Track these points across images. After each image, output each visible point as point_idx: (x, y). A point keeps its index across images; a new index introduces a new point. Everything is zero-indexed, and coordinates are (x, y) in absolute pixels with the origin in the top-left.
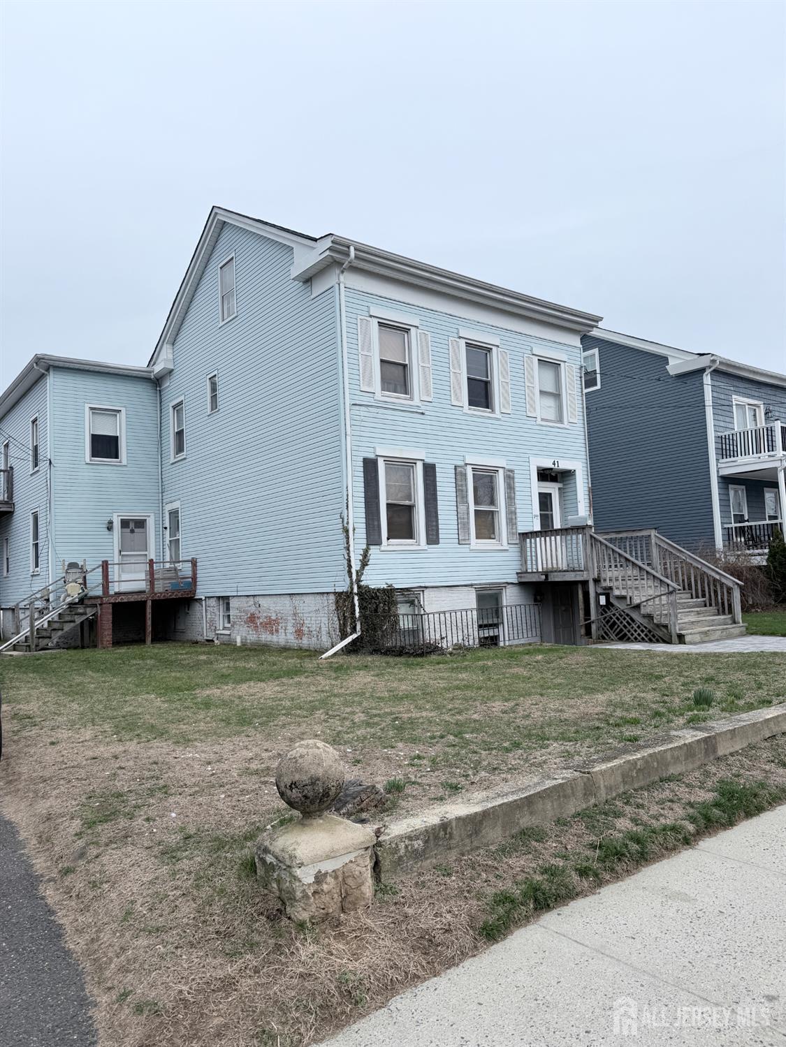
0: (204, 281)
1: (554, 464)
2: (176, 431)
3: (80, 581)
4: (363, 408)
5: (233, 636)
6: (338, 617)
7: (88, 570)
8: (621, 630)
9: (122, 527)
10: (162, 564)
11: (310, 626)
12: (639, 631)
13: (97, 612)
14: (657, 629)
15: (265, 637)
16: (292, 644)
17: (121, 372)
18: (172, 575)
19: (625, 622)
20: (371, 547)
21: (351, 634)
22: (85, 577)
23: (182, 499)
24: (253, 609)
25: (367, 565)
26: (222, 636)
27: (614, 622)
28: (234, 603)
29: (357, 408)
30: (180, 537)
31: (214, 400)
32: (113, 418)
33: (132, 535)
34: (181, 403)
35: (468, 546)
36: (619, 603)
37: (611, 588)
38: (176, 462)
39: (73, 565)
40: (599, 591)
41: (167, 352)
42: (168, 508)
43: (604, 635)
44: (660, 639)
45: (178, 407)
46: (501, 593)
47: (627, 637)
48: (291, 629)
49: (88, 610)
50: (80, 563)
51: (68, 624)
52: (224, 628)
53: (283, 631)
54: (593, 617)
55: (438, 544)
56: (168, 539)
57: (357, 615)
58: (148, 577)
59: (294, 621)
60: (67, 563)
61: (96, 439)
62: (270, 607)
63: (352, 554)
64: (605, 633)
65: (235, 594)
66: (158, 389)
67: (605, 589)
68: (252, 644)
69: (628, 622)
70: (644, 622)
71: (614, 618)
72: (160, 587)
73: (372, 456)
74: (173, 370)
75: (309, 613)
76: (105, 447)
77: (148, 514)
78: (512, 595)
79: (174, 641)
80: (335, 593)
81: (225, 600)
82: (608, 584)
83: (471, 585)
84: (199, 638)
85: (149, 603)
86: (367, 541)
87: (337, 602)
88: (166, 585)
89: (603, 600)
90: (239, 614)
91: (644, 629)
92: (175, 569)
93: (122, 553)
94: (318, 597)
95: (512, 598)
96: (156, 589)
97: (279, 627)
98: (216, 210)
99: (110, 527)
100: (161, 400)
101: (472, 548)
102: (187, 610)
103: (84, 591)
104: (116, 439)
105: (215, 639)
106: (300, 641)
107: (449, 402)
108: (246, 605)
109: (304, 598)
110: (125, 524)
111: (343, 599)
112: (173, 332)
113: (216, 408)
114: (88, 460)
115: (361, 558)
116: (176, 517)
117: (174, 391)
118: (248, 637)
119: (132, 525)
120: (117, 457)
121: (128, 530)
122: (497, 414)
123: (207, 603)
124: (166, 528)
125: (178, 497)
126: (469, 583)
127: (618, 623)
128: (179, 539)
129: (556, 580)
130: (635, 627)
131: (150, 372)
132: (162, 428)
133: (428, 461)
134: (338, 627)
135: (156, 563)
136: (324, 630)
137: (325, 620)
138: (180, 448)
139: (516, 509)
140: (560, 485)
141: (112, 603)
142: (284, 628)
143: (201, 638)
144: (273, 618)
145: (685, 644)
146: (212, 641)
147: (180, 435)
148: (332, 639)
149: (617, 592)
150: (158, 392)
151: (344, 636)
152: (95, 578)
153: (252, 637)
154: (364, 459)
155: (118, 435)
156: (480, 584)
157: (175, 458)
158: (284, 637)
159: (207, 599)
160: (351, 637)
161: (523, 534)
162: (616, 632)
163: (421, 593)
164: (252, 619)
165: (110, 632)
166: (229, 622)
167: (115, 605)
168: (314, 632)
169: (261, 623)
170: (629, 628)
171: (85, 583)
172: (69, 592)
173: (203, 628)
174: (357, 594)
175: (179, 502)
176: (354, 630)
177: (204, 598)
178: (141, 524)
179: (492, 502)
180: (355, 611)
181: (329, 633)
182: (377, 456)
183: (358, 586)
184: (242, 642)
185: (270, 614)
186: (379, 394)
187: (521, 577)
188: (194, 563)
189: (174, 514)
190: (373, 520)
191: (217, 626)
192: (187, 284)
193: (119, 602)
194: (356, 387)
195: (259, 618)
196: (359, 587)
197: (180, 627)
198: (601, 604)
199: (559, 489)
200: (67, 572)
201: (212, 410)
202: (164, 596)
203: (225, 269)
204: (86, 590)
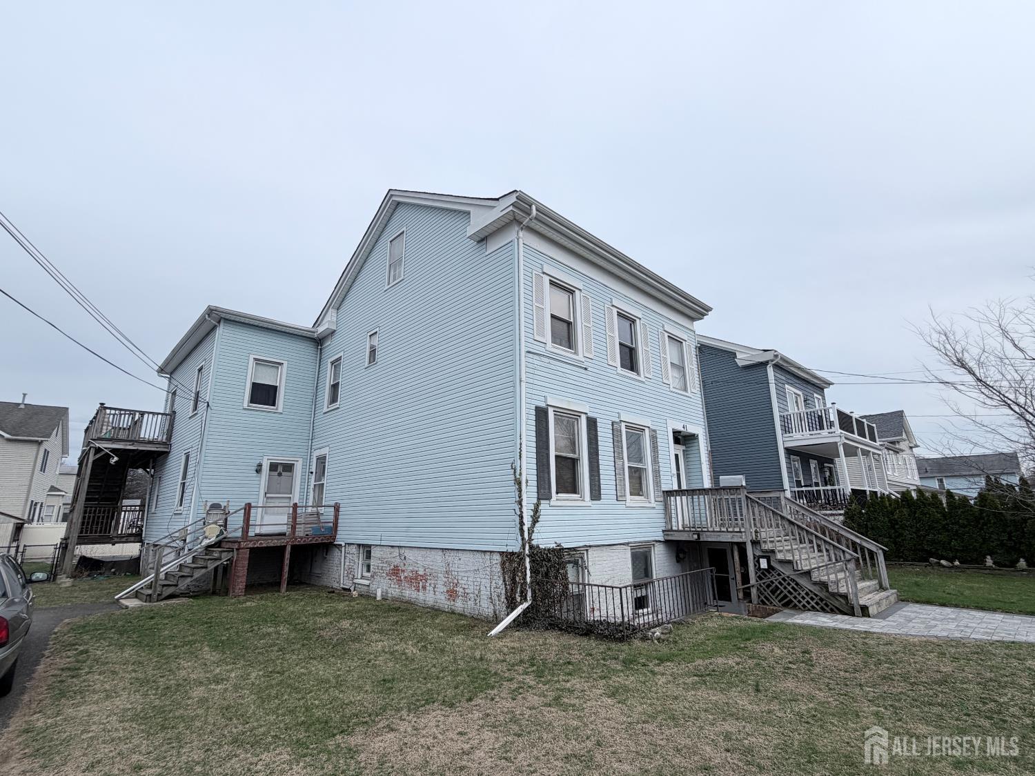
0: (373, 254)
1: (684, 428)
2: (332, 383)
3: (221, 522)
4: (536, 357)
5: (373, 587)
6: (504, 581)
7: (231, 511)
8: (786, 596)
9: (270, 470)
10: (304, 509)
11: (466, 587)
12: (808, 599)
13: (232, 557)
14: (832, 598)
15: (409, 593)
16: (441, 605)
17: (288, 330)
18: (313, 519)
19: (789, 588)
20: (542, 502)
21: (521, 603)
22: (226, 519)
23: (331, 446)
24: (397, 561)
25: (538, 521)
26: (360, 586)
27: (777, 588)
28: (375, 553)
29: (531, 355)
30: (325, 482)
31: (372, 354)
32: (275, 370)
33: (279, 478)
34: (340, 359)
35: (624, 503)
36: (782, 567)
37: (773, 552)
38: (328, 412)
39: (215, 506)
40: (758, 553)
41: (331, 316)
42: (316, 453)
43: (765, 600)
44: (835, 609)
45: (336, 363)
46: (650, 551)
47: (793, 604)
48: (441, 588)
49: (224, 555)
50: (223, 504)
51: (199, 570)
52: (363, 577)
53: (431, 589)
54: (753, 581)
55: (599, 500)
56: (312, 483)
57: (528, 580)
58: (291, 520)
59: (446, 579)
60: (209, 504)
61: (256, 387)
62: (416, 561)
63: (524, 510)
64: (766, 597)
65: (378, 543)
66: (319, 347)
67: (766, 551)
68: (394, 599)
69: (793, 588)
70: (815, 589)
71: (776, 583)
72: (301, 531)
73: (543, 405)
74: (335, 331)
75: (466, 572)
76: (264, 395)
77: (296, 459)
78: (659, 553)
79: (309, 585)
80: (502, 553)
81: (367, 550)
82: (769, 546)
83: (627, 544)
84: (335, 585)
85: (289, 549)
86: (538, 495)
87: (503, 564)
88: (306, 529)
89: (764, 564)
90: (381, 565)
91: (814, 597)
92: (318, 514)
93: (268, 495)
94: (478, 555)
95: (660, 556)
96: (297, 533)
97: (428, 584)
98: (391, 193)
99: (259, 470)
100: (320, 357)
101: (628, 505)
102: (325, 555)
103: (223, 534)
104: (275, 388)
105: (352, 589)
106: (452, 603)
107: (606, 362)
108: (389, 556)
109: (460, 554)
110: (273, 467)
111: (510, 561)
112: (340, 298)
113: (374, 361)
114: (245, 405)
115: (532, 514)
116: (322, 463)
117: (333, 349)
118: (389, 590)
119: (280, 469)
120: (274, 404)
121: (276, 473)
122: (642, 378)
123: (347, 549)
124: (312, 473)
125: (327, 444)
126: (626, 541)
127: (782, 588)
128: (323, 484)
129: (710, 540)
130: (803, 594)
131: (314, 333)
132: (319, 382)
133: (590, 415)
134: (503, 592)
135: (300, 507)
136: (485, 593)
137: (486, 582)
138: (334, 399)
139: (659, 467)
140: (684, 448)
141: (250, 548)
142: (433, 585)
143: (337, 585)
144: (421, 573)
145: (869, 617)
146: (349, 590)
147: (335, 387)
148: (494, 605)
149: (780, 556)
150: (319, 350)
151: (512, 606)
152: (236, 521)
153: (394, 591)
154: (536, 407)
155: (278, 385)
156: (635, 542)
157: (328, 407)
158: (433, 596)
159: (347, 546)
160: (521, 606)
161: (667, 492)
162: (779, 598)
163: (585, 552)
164: (396, 571)
165: (244, 579)
166: (368, 570)
167: (253, 551)
168: (472, 595)
169: (406, 577)
170: (795, 594)
171: (225, 526)
172: (207, 534)
173: (339, 576)
174: (528, 556)
175: (328, 448)
176: (524, 599)
177: (343, 544)
178: (289, 468)
179: (640, 460)
180: (526, 575)
181: (491, 598)
182: (548, 405)
183: (529, 546)
184: (382, 595)
185: (416, 569)
186: (550, 345)
187: (667, 535)
188: (337, 508)
189: (322, 460)
190: (543, 471)
191: (356, 575)
192: (357, 257)
193: (257, 547)
194: (531, 336)
195: (403, 571)
196: (531, 547)
197: (317, 571)
198: (762, 567)
199: (683, 451)
200: (208, 514)
201: (370, 363)
202: (305, 541)
203: (394, 243)
204: (225, 533)
